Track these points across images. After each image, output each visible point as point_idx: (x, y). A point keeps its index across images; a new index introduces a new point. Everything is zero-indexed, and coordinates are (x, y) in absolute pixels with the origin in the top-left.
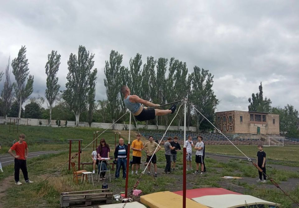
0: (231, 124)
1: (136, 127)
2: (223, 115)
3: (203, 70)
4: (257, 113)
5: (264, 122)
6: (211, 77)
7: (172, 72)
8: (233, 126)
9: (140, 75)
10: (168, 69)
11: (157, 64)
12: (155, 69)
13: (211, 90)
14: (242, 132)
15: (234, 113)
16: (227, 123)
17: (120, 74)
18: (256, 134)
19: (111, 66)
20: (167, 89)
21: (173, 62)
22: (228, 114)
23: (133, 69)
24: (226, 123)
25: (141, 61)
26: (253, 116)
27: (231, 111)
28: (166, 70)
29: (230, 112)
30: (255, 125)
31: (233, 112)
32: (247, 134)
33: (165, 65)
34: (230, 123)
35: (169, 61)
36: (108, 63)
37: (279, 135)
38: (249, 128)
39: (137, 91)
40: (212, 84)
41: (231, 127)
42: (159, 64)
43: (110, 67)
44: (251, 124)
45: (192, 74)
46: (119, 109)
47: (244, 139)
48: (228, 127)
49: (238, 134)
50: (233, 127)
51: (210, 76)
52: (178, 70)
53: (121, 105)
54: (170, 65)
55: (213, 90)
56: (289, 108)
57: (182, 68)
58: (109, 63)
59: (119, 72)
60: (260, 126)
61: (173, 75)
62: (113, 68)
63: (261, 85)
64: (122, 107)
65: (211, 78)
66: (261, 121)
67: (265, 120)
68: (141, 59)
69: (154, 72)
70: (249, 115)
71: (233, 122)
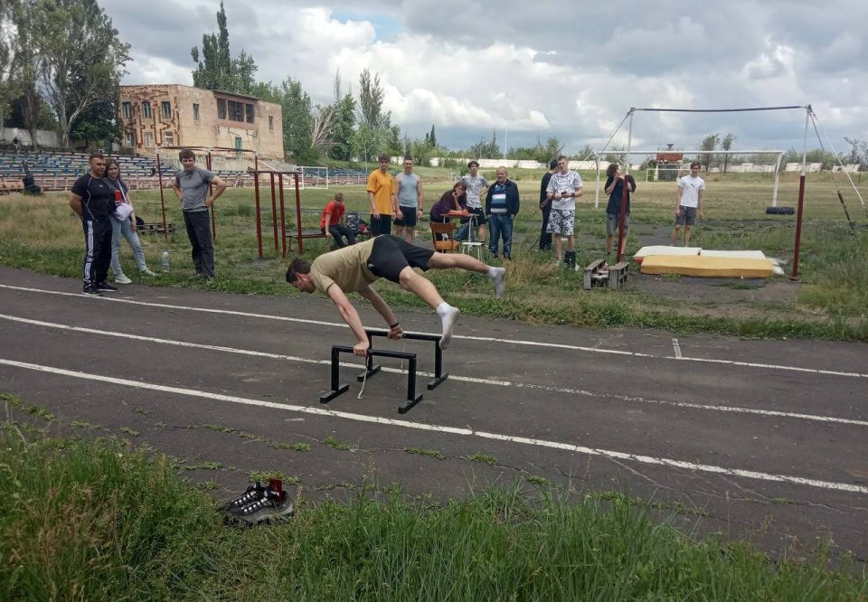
0: (169, 126)
2: (142, 97)
4: (234, 95)
5: (250, 125)
8: (176, 133)
15: (178, 92)
18: (234, 155)
22: (157, 94)
24: (152, 123)
26: (224, 105)
27: (166, 86)
29: (163, 90)
30: (231, 130)
31: (173, 91)
34: (164, 124)
37: (283, 161)
38: (217, 140)
41: (169, 134)
44: (221, 129)
48: (158, 136)
50: (175, 137)
55: (103, 9)
56: (292, 90)
60: (241, 133)
66: (242, 121)
67: (250, 120)
70: (215, 101)
71: (176, 121)
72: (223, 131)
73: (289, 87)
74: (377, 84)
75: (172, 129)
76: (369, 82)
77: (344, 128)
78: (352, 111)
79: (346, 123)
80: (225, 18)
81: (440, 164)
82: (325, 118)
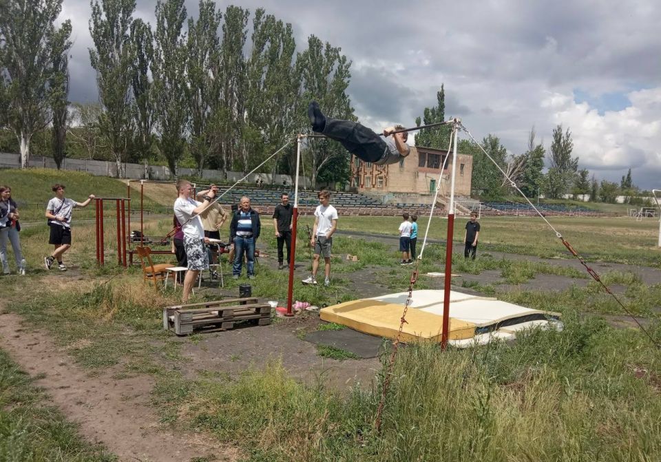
0: (381, 173)
1: (174, 172)
3: (328, 46)
4: (432, 150)
6: (345, 65)
7: (260, 46)
8: (385, 177)
9: (181, 44)
10: (249, 36)
11: (223, 21)
12: (220, 33)
13: (344, 96)
14: (402, 191)
16: (374, 169)
17: (133, 40)
18: (427, 193)
19: (107, 15)
20: (247, 85)
21: (263, 20)
23: (164, 29)
24: (371, 171)
25: (185, 10)
26: (425, 158)
28: (245, 38)
30: (428, 175)
32: (410, 193)
33: (243, 26)
34: (379, 171)
35: (252, 16)
36: (99, 7)
37: (469, 197)
38: (415, 182)
39: (176, 85)
40: (348, 82)
41: (381, 178)
42: (228, 22)
43: (104, 17)
44: (420, 174)
45: (306, 55)
46: (131, 128)
47: (405, 204)
48: (374, 179)
49: (394, 193)
50: (384, 180)
51: (344, 63)
52: (272, 42)
53: (137, 119)
54: (256, 27)
55: (348, 96)
56: (491, 144)
57: (283, 36)
58: (101, 8)
59: (128, 32)
60: (434, 177)
61: (263, 53)
62: (112, 20)
63: (443, 90)
64: (140, 125)
65: (346, 67)
68: (184, 4)
69: (216, 42)
70: (417, 155)
71: (386, 170)
72: (422, 176)
73: (488, 142)
74: (568, 137)
75: (383, 174)
76: (561, 135)
77: (533, 172)
78: (542, 158)
79: (535, 168)
80: (443, 95)
81: (625, 202)
82: (517, 164)
